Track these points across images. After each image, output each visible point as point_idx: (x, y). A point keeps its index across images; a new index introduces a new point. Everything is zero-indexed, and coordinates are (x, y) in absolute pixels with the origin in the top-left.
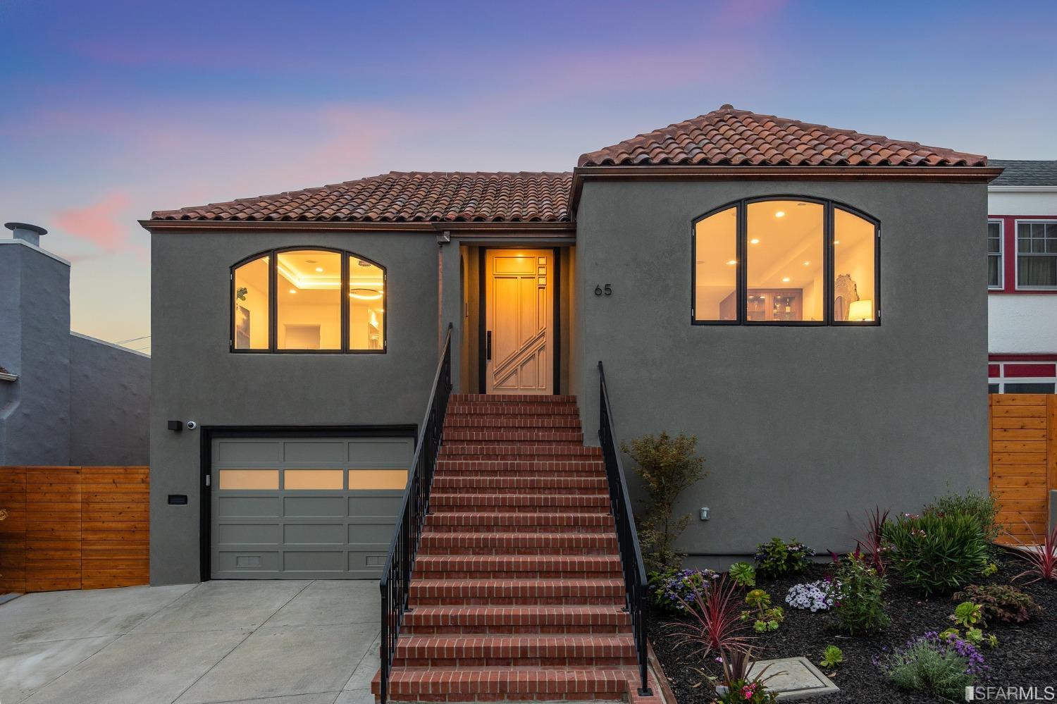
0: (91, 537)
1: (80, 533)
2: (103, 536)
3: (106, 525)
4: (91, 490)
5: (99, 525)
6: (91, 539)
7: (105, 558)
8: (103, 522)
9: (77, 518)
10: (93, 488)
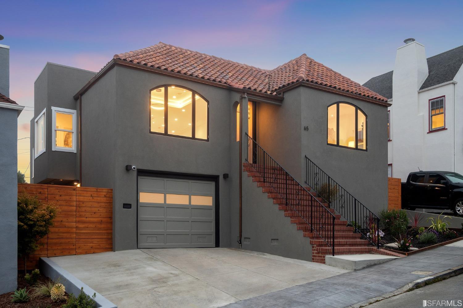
0: (81, 226)
1: (75, 224)
2: (86, 225)
3: (88, 219)
4: (81, 200)
5: (84, 219)
6: (81, 227)
7: (87, 237)
8: (86, 218)
9: (74, 215)
10: (81, 198)
